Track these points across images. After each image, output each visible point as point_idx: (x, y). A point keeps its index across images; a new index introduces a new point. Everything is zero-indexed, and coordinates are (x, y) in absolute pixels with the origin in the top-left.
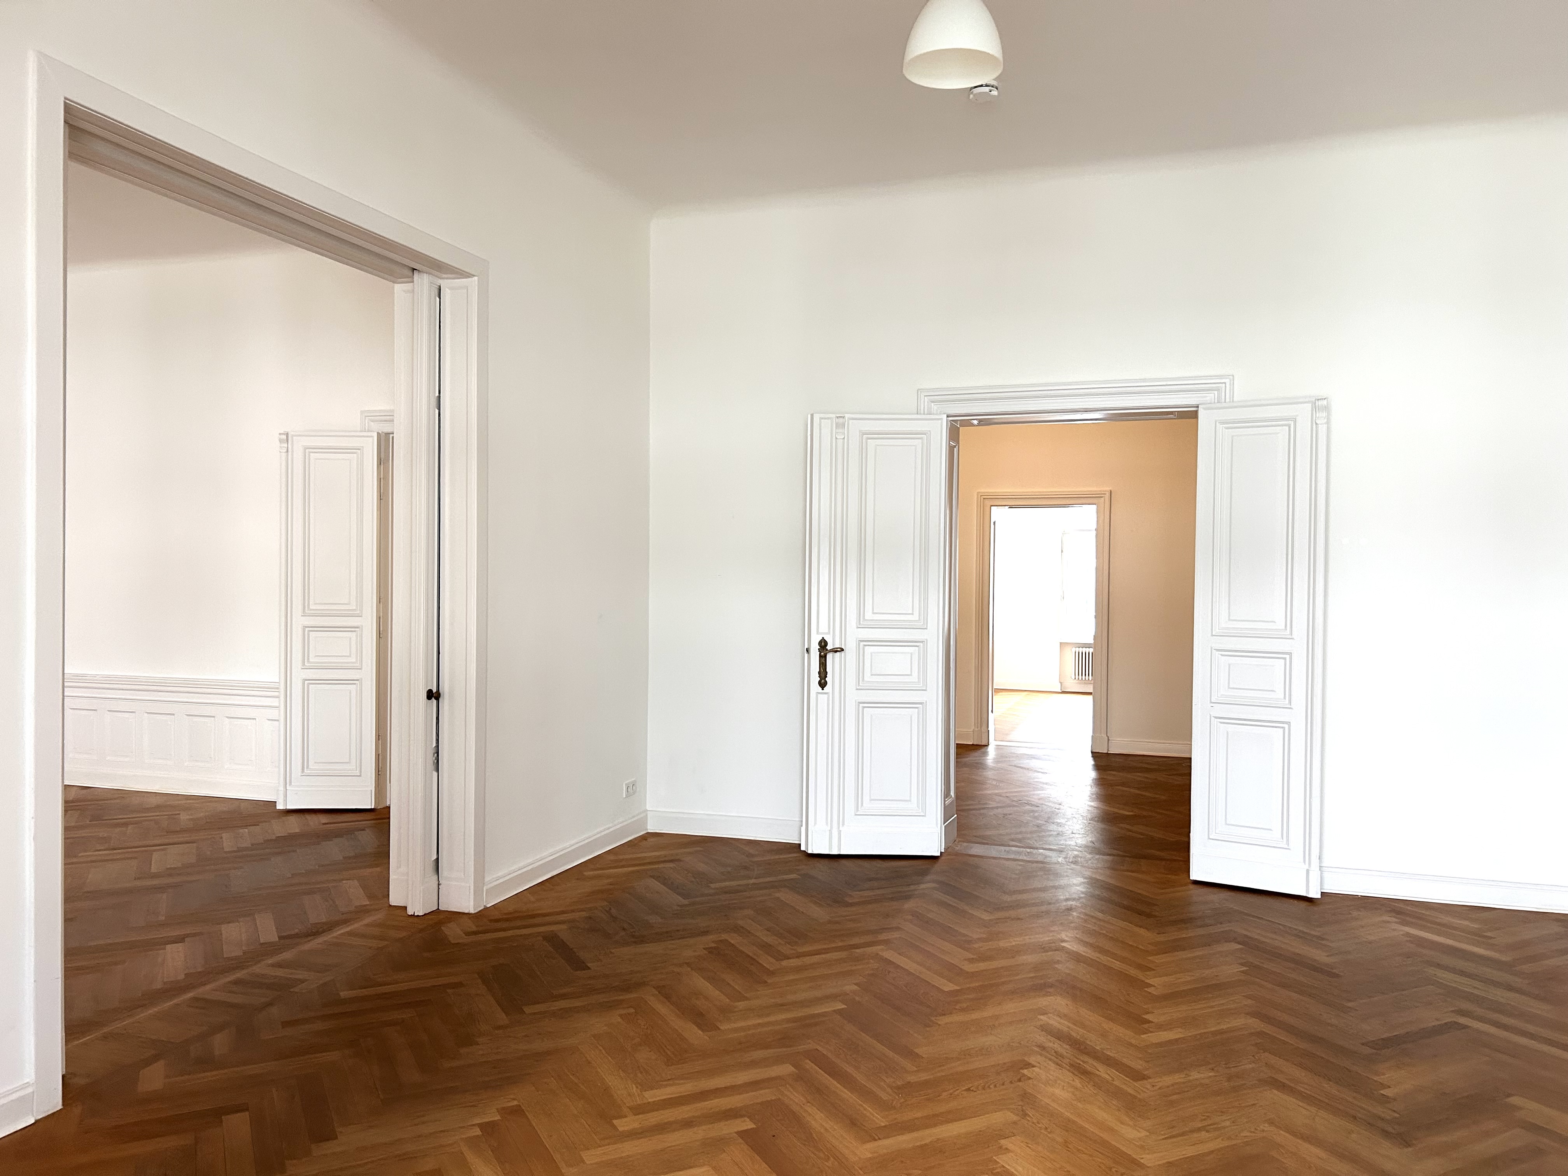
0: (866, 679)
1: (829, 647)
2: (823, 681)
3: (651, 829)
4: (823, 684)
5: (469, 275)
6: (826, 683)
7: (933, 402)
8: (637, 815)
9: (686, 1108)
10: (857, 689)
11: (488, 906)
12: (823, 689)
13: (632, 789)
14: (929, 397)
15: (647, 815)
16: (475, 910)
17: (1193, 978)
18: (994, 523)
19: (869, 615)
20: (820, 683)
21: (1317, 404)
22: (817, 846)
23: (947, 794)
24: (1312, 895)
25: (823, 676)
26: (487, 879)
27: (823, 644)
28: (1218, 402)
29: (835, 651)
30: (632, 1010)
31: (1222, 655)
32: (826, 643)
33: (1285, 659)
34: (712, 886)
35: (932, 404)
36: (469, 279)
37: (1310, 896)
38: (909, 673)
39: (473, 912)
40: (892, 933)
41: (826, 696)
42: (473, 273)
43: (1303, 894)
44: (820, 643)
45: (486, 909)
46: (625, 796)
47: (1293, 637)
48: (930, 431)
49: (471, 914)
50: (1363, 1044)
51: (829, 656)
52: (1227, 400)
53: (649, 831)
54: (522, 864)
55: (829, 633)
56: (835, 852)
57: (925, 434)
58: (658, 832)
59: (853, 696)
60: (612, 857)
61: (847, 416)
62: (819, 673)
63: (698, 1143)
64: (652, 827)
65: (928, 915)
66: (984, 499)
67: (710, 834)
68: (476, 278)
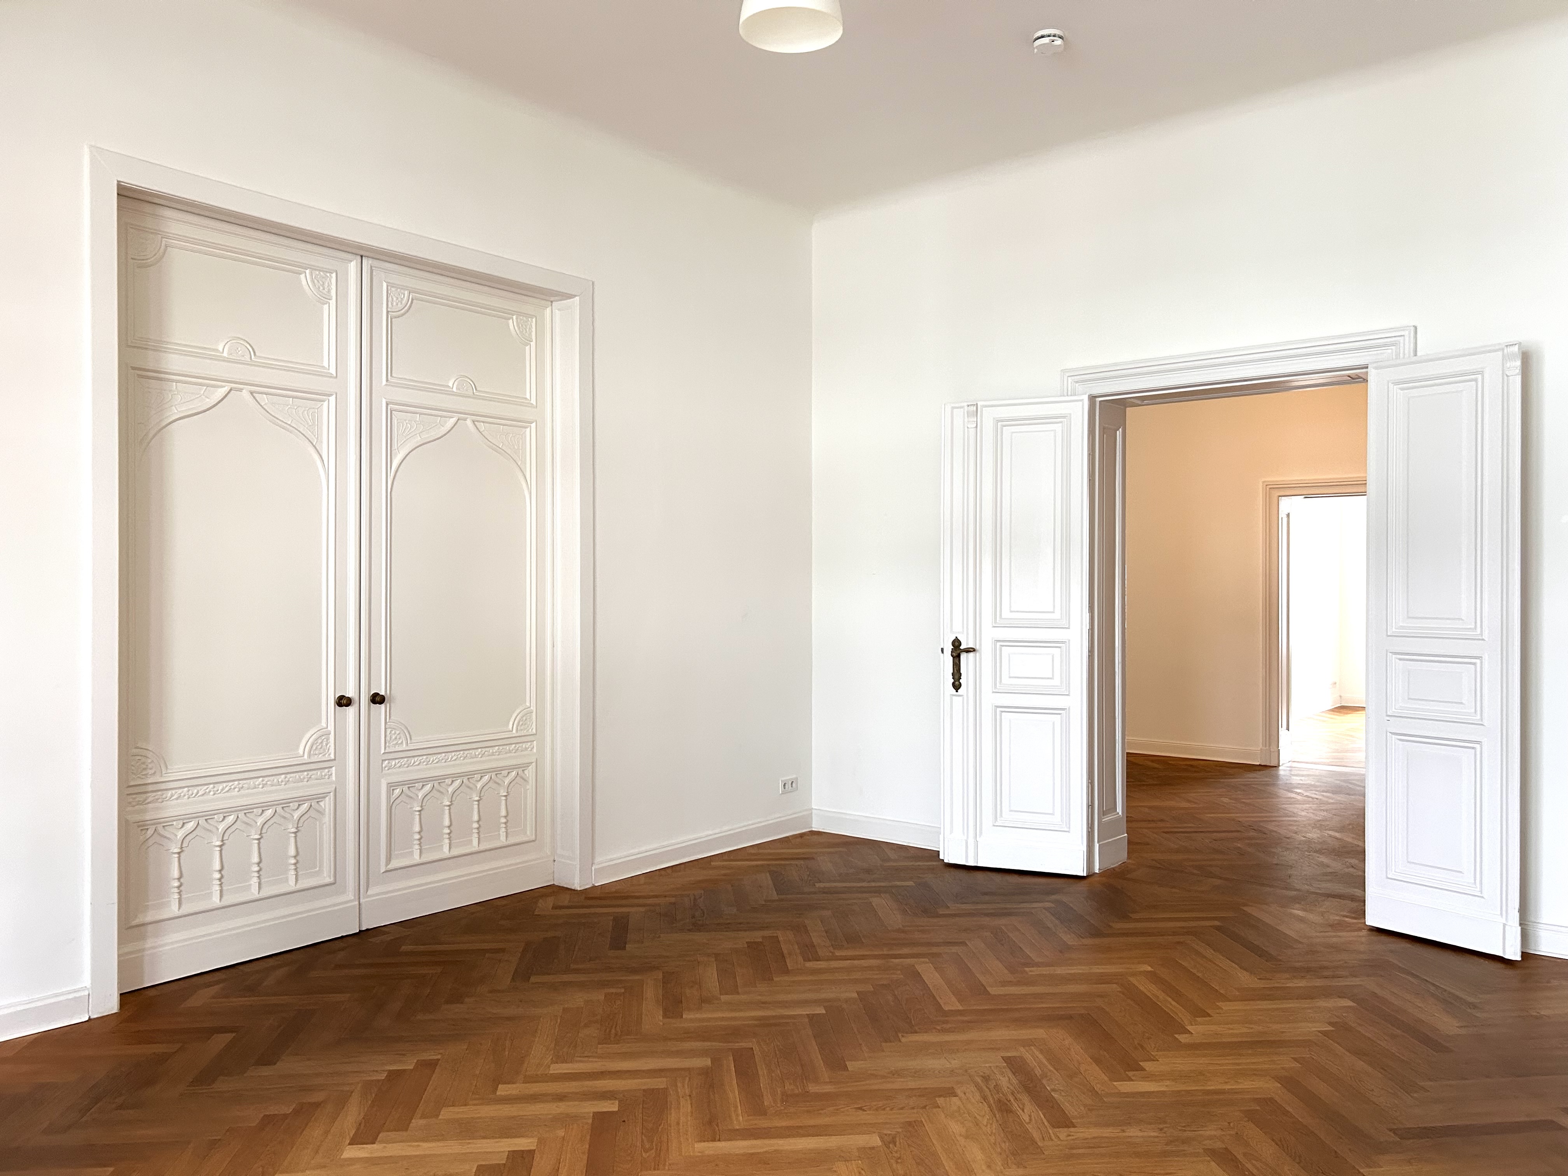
0: (1003, 682)
1: (962, 647)
2: (957, 683)
3: (816, 827)
4: (957, 686)
5: (571, 296)
6: (960, 685)
7: (1077, 382)
8: (799, 812)
9: (574, 1084)
10: (993, 692)
11: (596, 885)
12: (957, 691)
13: (790, 786)
14: (1073, 378)
15: (812, 813)
16: (580, 887)
17: (1251, 1031)
18: (1288, 515)
19: (1006, 614)
20: (953, 684)
21: (1505, 351)
22: (950, 856)
23: (1108, 807)
24: (1509, 956)
25: (957, 677)
26: (598, 859)
27: (956, 643)
28: (1397, 358)
29: (968, 651)
30: (623, 990)
31: (1400, 659)
32: (960, 644)
33: (1474, 664)
34: (817, 885)
35: (1077, 385)
36: (572, 300)
37: (1506, 957)
38: (1051, 677)
39: (579, 889)
40: (951, 947)
41: (961, 698)
42: (573, 293)
43: (1500, 954)
44: (953, 643)
45: (594, 887)
46: (781, 792)
47: (1484, 638)
48: (1070, 414)
49: (577, 890)
50: (1390, 1130)
51: (963, 656)
52: (1407, 355)
53: (813, 829)
54: (643, 849)
55: (963, 633)
56: (971, 863)
57: (1064, 417)
58: (820, 830)
59: (989, 699)
60: (753, 851)
61: (980, 404)
62: (953, 674)
63: (550, 1116)
64: (817, 826)
65: (1011, 935)
66: (1270, 488)
67: (870, 836)
68: (577, 298)
